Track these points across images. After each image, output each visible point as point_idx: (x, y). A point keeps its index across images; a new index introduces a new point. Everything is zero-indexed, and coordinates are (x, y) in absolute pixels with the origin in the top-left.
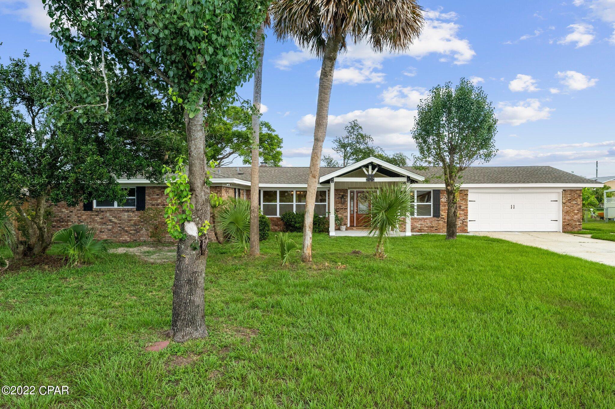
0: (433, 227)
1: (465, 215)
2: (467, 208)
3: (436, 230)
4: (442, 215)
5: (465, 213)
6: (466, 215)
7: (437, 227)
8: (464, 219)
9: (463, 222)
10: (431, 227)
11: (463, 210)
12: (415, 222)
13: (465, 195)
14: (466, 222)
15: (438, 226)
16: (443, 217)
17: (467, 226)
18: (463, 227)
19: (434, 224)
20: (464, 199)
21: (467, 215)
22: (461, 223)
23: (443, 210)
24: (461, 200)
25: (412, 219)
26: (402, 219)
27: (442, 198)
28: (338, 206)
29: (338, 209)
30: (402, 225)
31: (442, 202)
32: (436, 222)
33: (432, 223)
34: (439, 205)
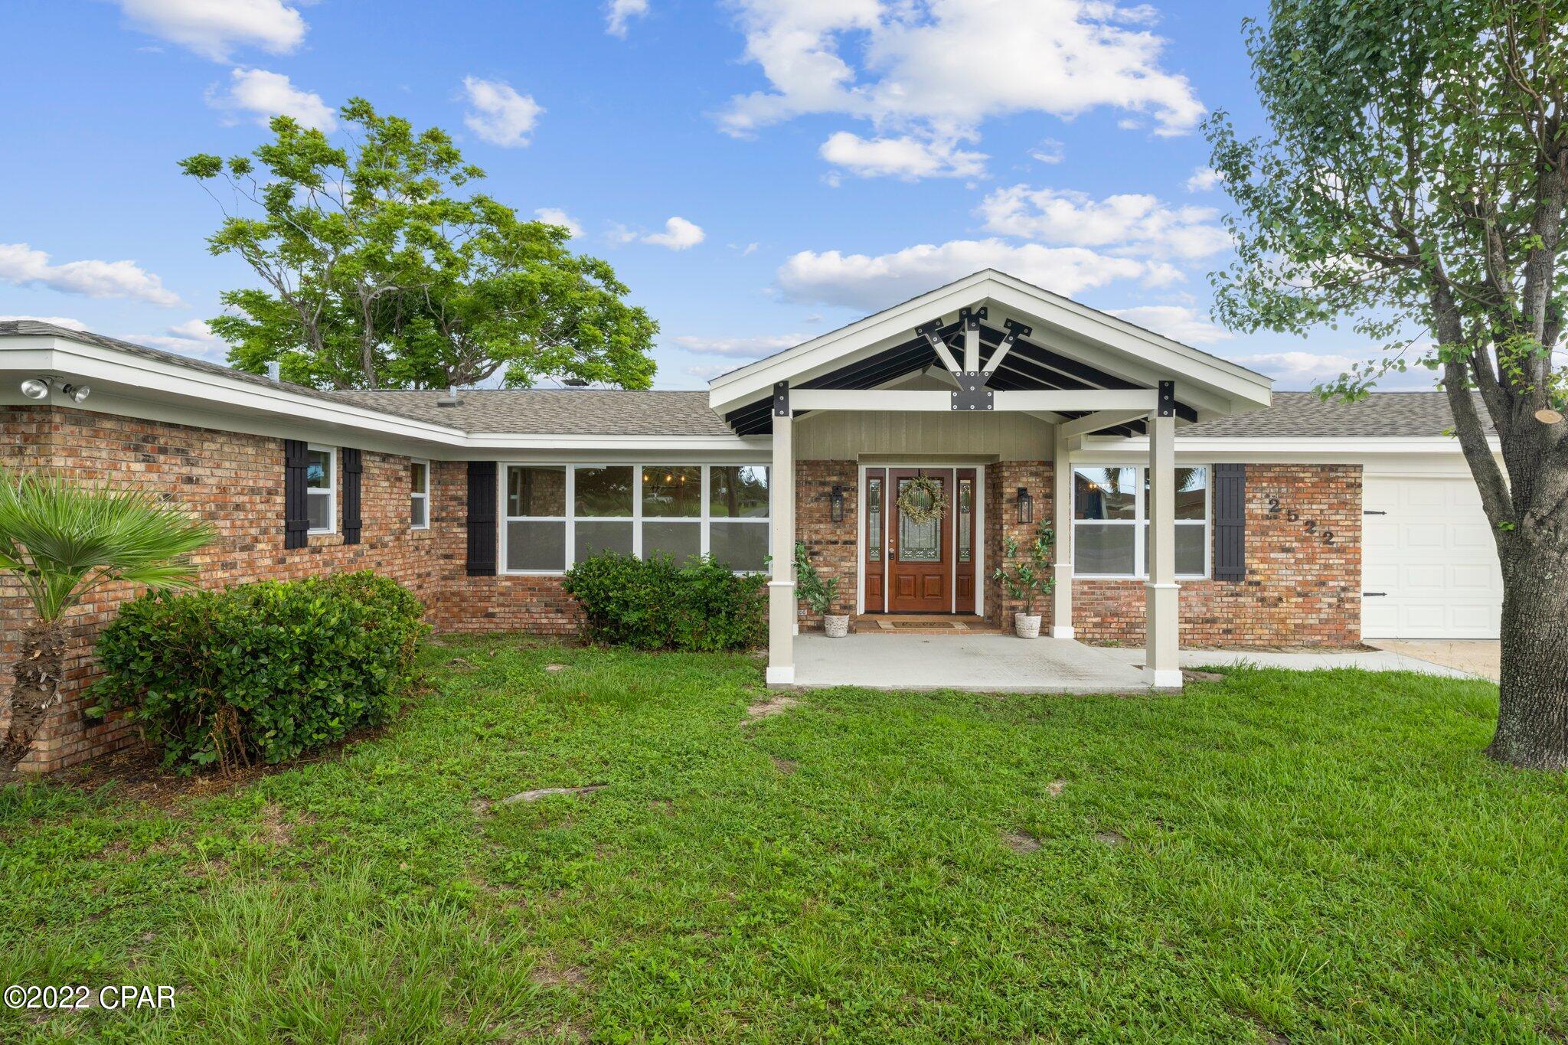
0: (1213, 621)
1: (1348, 572)
2: (1356, 540)
3: (1227, 631)
4: (1252, 572)
5: (1348, 562)
6: (1353, 570)
7: (1230, 621)
8: (1344, 589)
9: (1341, 600)
10: (1208, 621)
11: (1341, 550)
12: (1140, 599)
13: (1350, 486)
14: (1352, 600)
15: (1236, 616)
16: (1257, 578)
17: (1355, 617)
18: (1343, 623)
19: (1220, 608)
20: (1344, 503)
21: (1358, 572)
22: (1330, 605)
23: (1255, 550)
24: (1331, 506)
25: (1127, 589)
26: (1086, 588)
27: (1250, 501)
28: (817, 532)
29: (817, 543)
30: (1085, 610)
31: (1254, 517)
32: (1225, 599)
33: (1211, 604)
34: (1242, 527)
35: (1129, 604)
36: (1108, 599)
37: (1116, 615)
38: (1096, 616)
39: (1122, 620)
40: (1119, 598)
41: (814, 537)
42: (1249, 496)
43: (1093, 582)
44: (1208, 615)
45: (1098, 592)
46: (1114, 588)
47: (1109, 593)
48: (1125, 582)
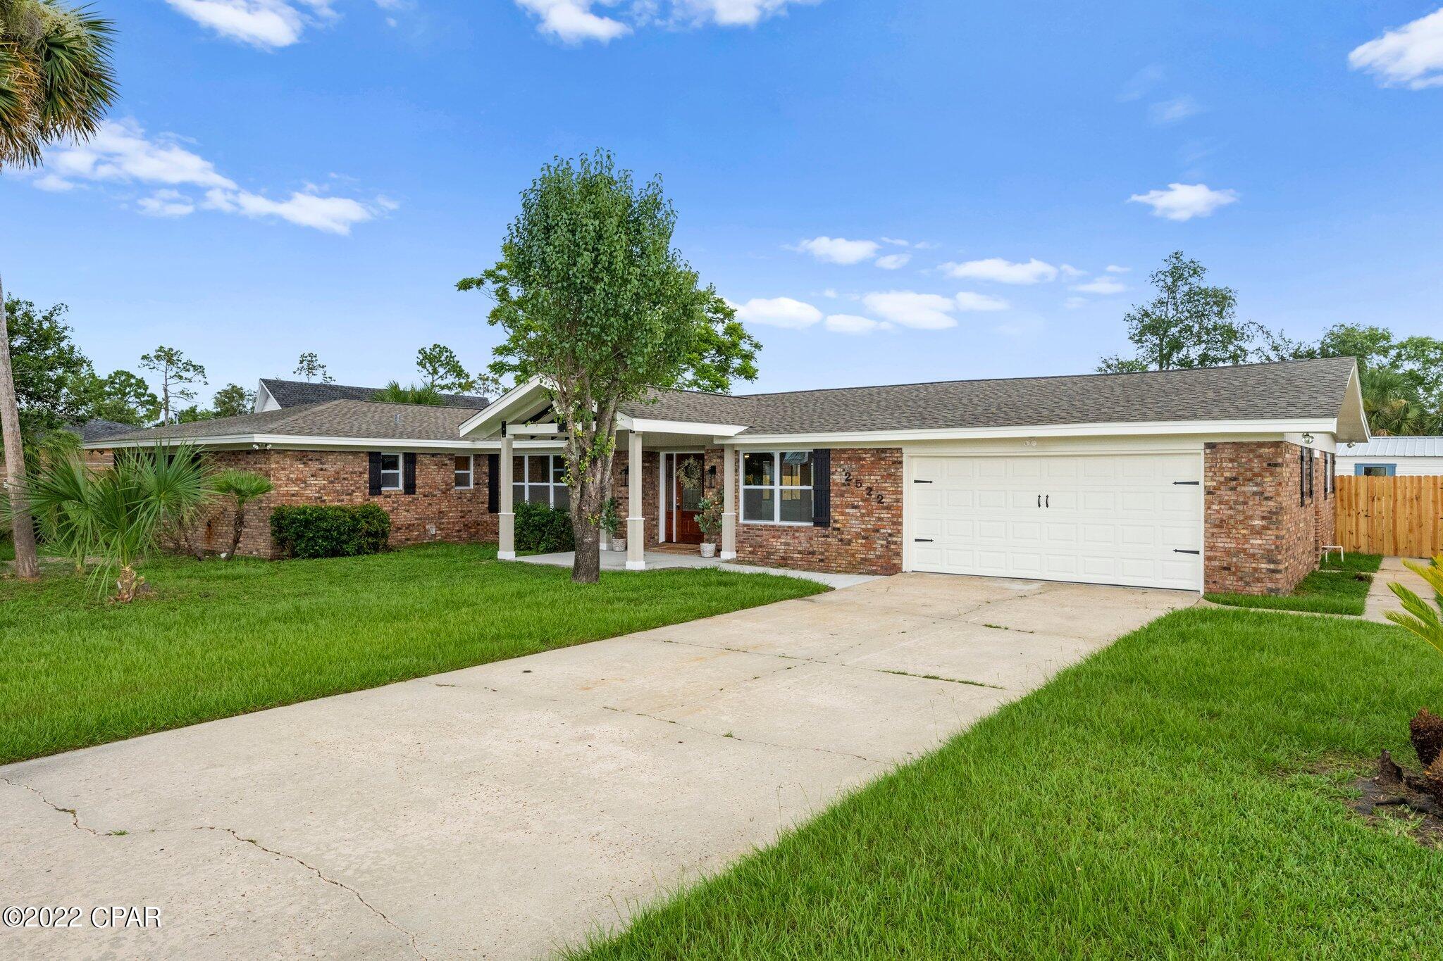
0: (813, 553)
1: (894, 524)
2: (898, 501)
3: (821, 561)
4: (835, 521)
5: (893, 516)
6: (897, 522)
7: (822, 554)
8: (890, 535)
9: (889, 542)
10: (810, 553)
11: (888, 508)
12: (774, 537)
13: (894, 463)
14: (895, 543)
15: (827, 551)
16: (838, 525)
17: (898, 554)
18: (890, 559)
19: (817, 545)
20: (890, 475)
21: (901, 524)
22: (882, 546)
23: (837, 506)
24: (882, 477)
25: (767, 530)
26: (745, 529)
27: (834, 474)
28: (620, 492)
29: (621, 498)
30: (745, 543)
31: (837, 484)
32: (820, 539)
33: (813, 542)
34: (829, 491)
35: (767, 540)
36: (757, 536)
37: (761, 546)
38: (750, 547)
39: (764, 550)
40: (762, 536)
41: (620, 495)
42: (833, 470)
43: (749, 525)
44: (811, 549)
45: (751, 531)
46: (760, 530)
47: (758, 533)
48: (766, 526)
